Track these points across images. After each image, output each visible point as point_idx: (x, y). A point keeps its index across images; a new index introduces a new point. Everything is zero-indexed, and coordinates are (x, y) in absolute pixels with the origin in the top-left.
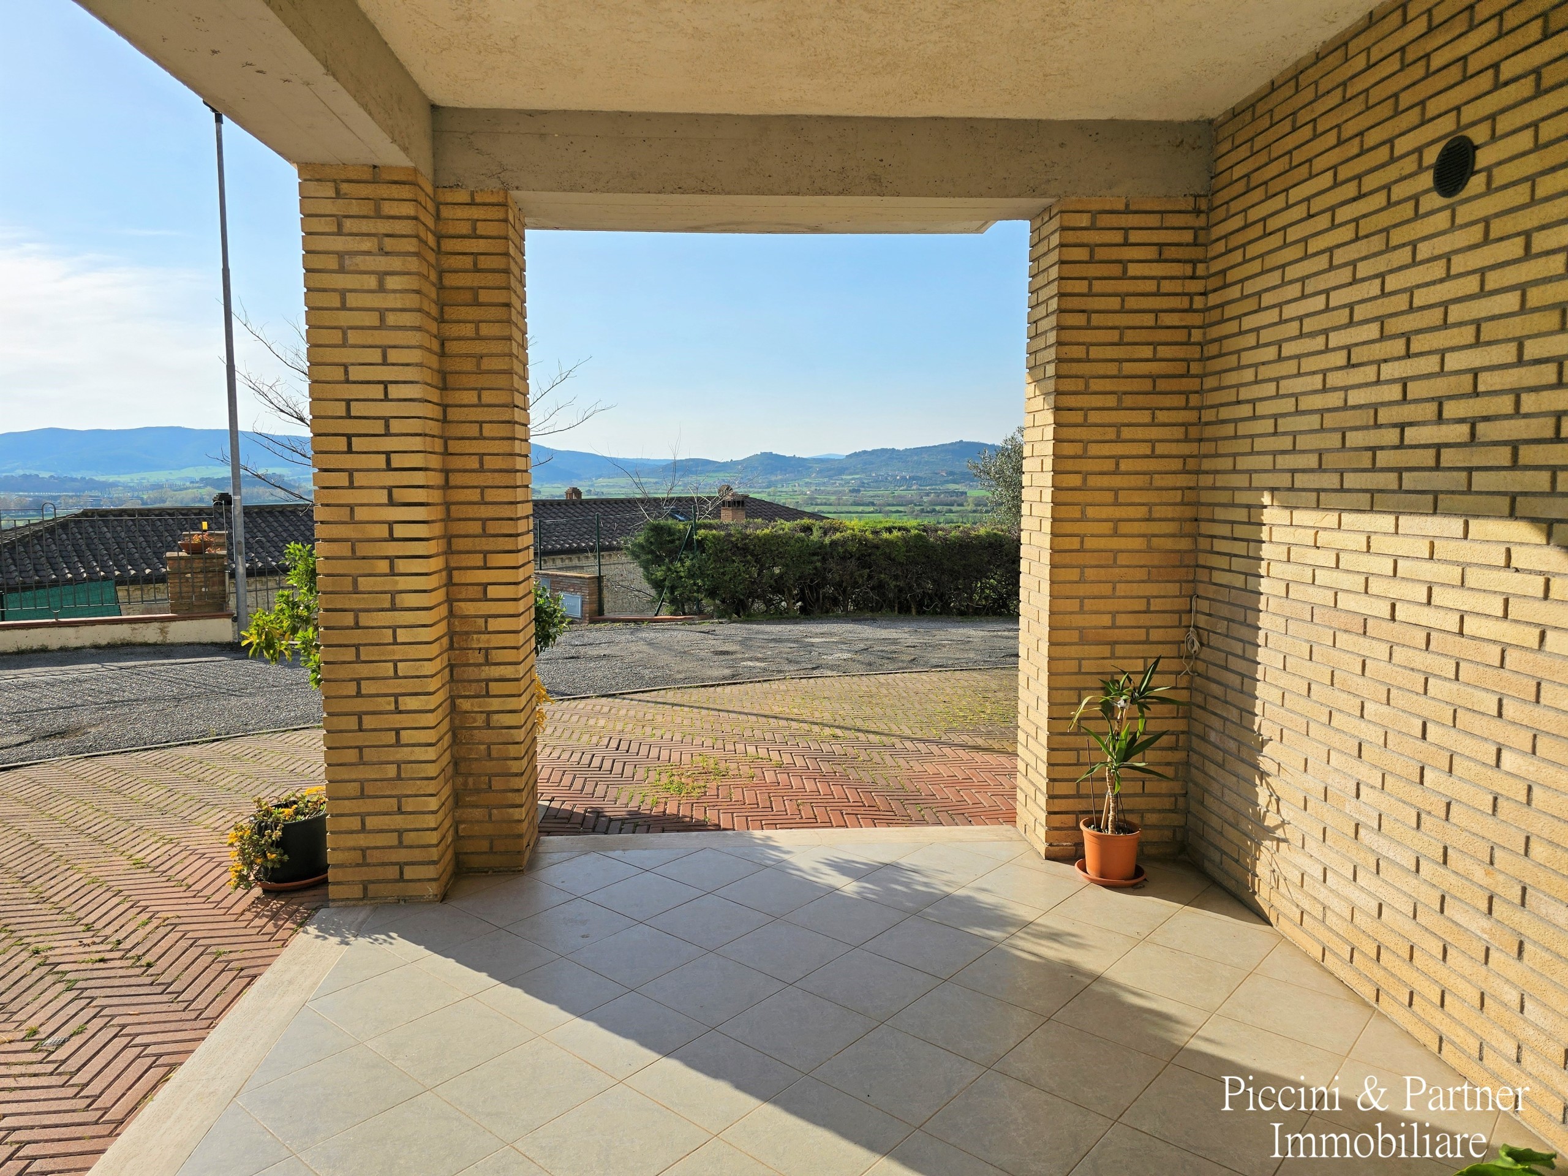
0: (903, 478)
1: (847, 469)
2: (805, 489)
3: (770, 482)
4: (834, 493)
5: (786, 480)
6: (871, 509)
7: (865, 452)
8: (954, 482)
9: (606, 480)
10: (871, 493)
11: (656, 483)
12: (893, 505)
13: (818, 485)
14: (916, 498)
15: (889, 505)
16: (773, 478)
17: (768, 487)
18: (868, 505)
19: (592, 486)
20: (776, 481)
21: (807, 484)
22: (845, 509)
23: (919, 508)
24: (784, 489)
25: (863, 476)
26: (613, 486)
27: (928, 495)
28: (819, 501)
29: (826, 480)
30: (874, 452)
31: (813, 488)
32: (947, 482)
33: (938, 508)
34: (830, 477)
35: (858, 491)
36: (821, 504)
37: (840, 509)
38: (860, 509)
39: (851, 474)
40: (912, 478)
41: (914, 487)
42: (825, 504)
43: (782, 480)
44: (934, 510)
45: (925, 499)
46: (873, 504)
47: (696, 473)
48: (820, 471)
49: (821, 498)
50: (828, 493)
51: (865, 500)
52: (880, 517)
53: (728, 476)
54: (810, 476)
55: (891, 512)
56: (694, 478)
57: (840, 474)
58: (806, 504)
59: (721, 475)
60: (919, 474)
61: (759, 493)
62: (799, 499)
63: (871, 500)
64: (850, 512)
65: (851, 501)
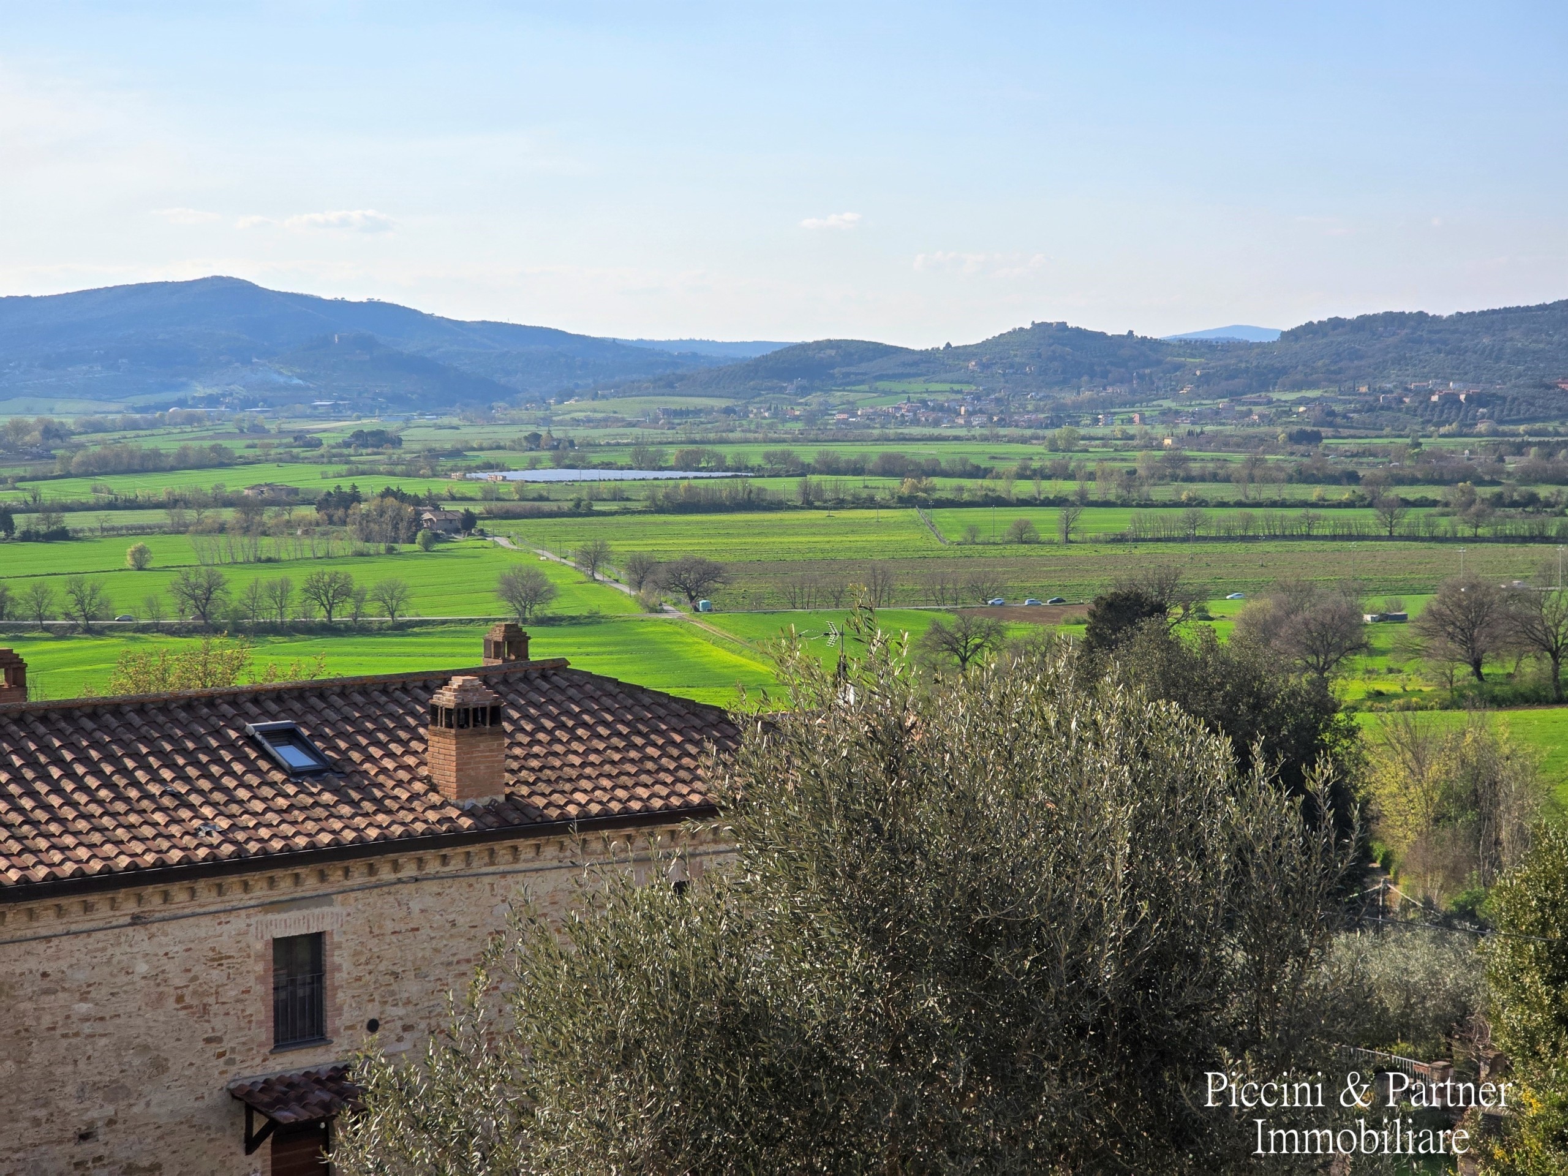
0: (1451, 400)
1: (1283, 371)
2: (1159, 430)
3: (1059, 408)
4: (1244, 443)
5: (1107, 405)
6: (1344, 493)
7: (1336, 323)
9: (587, 404)
10: (1350, 444)
11: (728, 411)
12: (1413, 481)
13: (1197, 418)
14: (1483, 461)
15: (1400, 481)
16: (1068, 397)
17: (1054, 424)
19: (547, 421)
20: (1078, 406)
21: (1169, 417)
22: (1269, 492)
23: (1486, 492)
24: (1100, 430)
25: (1331, 392)
26: (605, 422)
27: (1519, 449)
28: (1195, 467)
29: (1222, 403)
30: (1364, 323)
31: (1184, 427)
33: (1544, 491)
34: (1234, 395)
35: (1316, 438)
36: (1202, 479)
37: (1253, 492)
38: (1314, 492)
39: (1296, 386)
40: (1475, 401)
41: (1482, 427)
42: (1214, 478)
43: (1093, 405)
44: (1532, 500)
45: (1512, 464)
46: (1352, 478)
47: (848, 382)
48: (1206, 379)
49: (1201, 459)
50: (1226, 443)
51: (1335, 464)
52: (1367, 518)
53: (939, 391)
54: (1174, 393)
55: (1407, 503)
56: (837, 397)
57: (1265, 386)
58: (1159, 477)
59: (916, 387)
60: (1498, 388)
61: (1024, 441)
62: (1139, 461)
63: (1350, 465)
64: (1284, 504)
65: (1290, 468)
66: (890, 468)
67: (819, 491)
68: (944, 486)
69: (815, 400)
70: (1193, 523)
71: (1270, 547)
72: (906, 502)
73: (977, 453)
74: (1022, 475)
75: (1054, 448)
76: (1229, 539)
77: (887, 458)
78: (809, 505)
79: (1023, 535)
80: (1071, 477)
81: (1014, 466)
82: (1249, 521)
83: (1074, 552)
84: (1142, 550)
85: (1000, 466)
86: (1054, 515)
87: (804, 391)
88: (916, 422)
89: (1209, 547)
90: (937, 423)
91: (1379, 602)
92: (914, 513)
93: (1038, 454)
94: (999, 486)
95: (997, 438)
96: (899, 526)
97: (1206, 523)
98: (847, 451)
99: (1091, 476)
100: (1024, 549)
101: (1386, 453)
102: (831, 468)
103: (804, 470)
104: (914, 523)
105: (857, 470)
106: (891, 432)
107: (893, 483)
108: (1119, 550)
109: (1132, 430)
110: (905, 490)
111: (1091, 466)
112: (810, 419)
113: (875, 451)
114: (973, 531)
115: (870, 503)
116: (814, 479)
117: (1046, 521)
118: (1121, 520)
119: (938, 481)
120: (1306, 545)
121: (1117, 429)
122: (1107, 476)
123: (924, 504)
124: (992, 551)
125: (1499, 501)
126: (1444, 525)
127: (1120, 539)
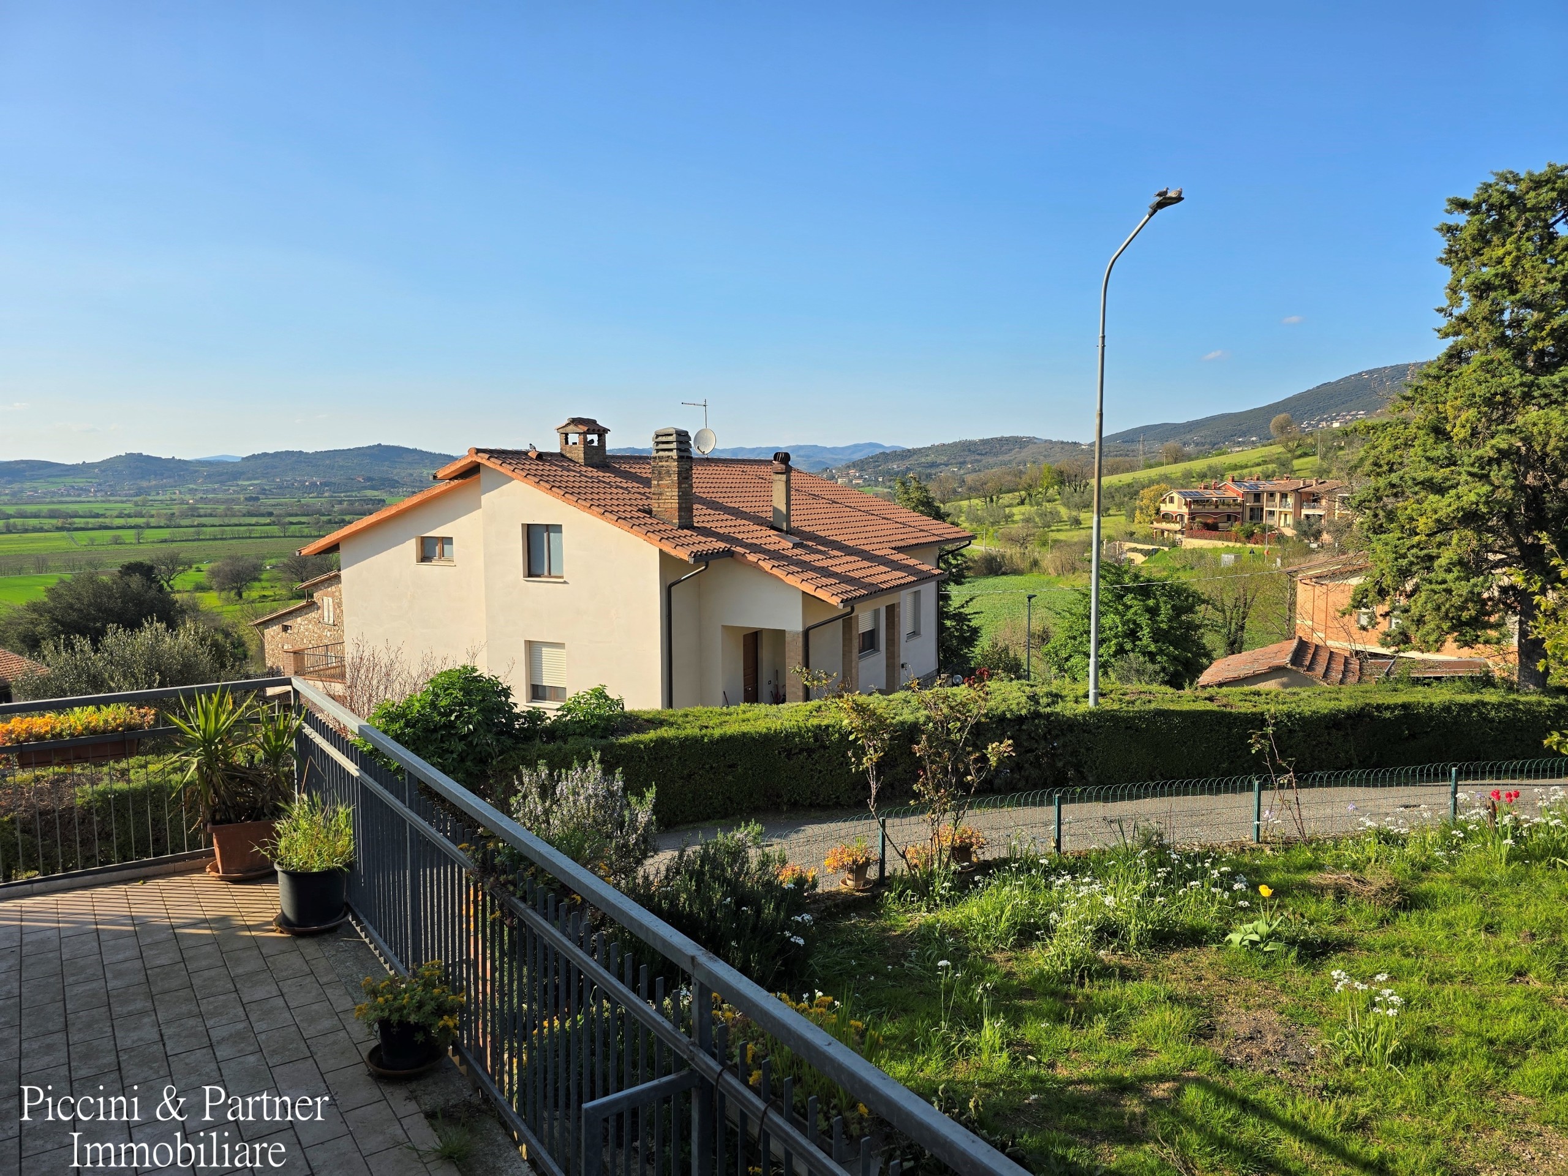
0: (314, 484)
1: (243, 473)
2: (187, 497)
3: (140, 488)
4: (225, 502)
5: (163, 487)
6: (266, 520)
8: (373, 488)
10: (272, 502)
12: (297, 515)
13: (206, 492)
14: (325, 506)
15: (291, 515)
16: (145, 483)
17: (137, 495)
18: (262, 515)
20: (150, 488)
21: (192, 491)
22: (235, 520)
23: (325, 518)
24: (160, 497)
25: (264, 481)
27: (340, 502)
28: (202, 512)
29: (217, 486)
31: (199, 496)
32: (365, 488)
34: (222, 483)
35: (257, 499)
36: (205, 516)
37: (227, 521)
38: (254, 520)
39: (249, 479)
40: (322, 484)
41: (326, 494)
42: (211, 515)
43: (156, 487)
46: (270, 514)
47: (32, 479)
48: (209, 476)
49: (204, 508)
50: (217, 501)
51: (263, 509)
52: (275, 530)
53: (80, 482)
54: (195, 482)
55: (292, 523)
56: (27, 485)
57: (235, 479)
58: (184, 515)
59: (69, 480)
60: (333, 480)
61: (122, 502)
62: (176, 509)
63: (270, 509)
64: (240, 525)
65: (244, 511)
66: (52, 515)
67: (15, 526)
68: (79, 522)
69: (16, 486)
70: (198, 533)
71: (233, 542)
72: (59, 529)
73: (97, 508)
74: (117, 517)
75: (136, 504)
76: (215, 539)
77: (51, 511)
78: (10, 532)
79: (117, 541)
80: (143, 517)
81: (115, 513)
82: (223, 532)
83: (142, 547)
84: (174, 545)
85: (108, 513)
86: (132, 532)
87: (10, 483)
88: (69, 495)
89: (206, 543)
90: (79, 495)
91: (273, 561)
92: (65, 533)
93: (129, 507)
94: (107, 521)
95: (109, 501)
96: (55, 539)
97: (204, 533)
98: (31, 508)
99: (152, 516)
100: (117, 547)
101: (286, 504)
102: (22, 515)
103: (9, 517)
104: (64, 538)
105: (36, 516)
106: (55, 500)
107: (54, 521)
108: (164, 545)
109: (174, 497)
110: (60, 525)
111: (153, 512)
112: (14, 494)
113: (45, 508)
114: (92, 540)
115: (41, 530)
116: (12, 521)
117: (129, 535)
118: (165, 533)
119: (77, 520)
120: (249, 541)
121: (167, 497)
122: (159, 516)
123: (68, 530)
124: (103, 548)
125: (330, 522)
126: (306, 531)
127: (164, 541)
